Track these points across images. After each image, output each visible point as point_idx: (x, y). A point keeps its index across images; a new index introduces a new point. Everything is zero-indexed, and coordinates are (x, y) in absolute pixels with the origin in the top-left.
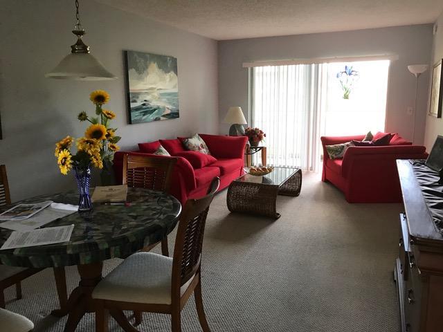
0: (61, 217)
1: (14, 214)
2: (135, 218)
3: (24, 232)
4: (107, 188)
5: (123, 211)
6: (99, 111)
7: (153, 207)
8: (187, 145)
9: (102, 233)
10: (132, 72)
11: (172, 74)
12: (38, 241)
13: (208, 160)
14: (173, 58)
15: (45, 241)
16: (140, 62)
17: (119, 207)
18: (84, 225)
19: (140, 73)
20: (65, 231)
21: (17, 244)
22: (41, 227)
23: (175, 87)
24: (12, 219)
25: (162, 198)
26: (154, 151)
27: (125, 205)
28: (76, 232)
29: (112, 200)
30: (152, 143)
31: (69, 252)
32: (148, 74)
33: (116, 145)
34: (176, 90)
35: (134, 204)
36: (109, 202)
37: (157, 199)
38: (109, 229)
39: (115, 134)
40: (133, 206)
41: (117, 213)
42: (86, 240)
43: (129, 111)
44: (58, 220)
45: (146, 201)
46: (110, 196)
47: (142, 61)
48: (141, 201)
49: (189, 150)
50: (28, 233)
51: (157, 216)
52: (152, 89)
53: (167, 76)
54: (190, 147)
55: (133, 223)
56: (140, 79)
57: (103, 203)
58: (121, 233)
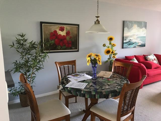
0: (85, 80)
1: (74, 76)
2: (109, 85)
3: (73, 82)
4: (105, 72)
5: (106, 82)
6: (110, 44)
7: (117, 83)
8: (147, 58)
9: (95, 88)
10: (126, 29)
11: (144, 28)
12: (76, 86)
13: (156, 66)
14: (145, 22)
15: (77, 87)
16: (129, 25)
17: (106, 80)
18: (91, 84)
19: (129, 29)
20: (84, 85)
21: (70, 86)
22: (79, 82)
23: (144, 34)
24: (73, 77)
25: (123, 80)
26: (131, 60)
27: (108, 80)
28: (87, 86)
29: (104, 77)
30: (131, 57)
31: (82, 92)
32: (132, 29)
33: (115, 56)
34: (145, 35)
35: (111, 80)
36: (103, 77)
37: (121, 80)
38: (98, 88)
39: (115, 52)
40: (111, 81)
41: (104, 82)
42: (89, 90)
43: (123, 43)
44: (84, 80)
45: (116, 80)
46: (104, 75)
47: (131, 24)
48: (115, 79)
49: (148, 60)
50: (74, 83)
51: (117, 86)
52: (134, 35)
53: (141, 30)
54: (148, 59)
55: (107, 87)
56: (129, 31)
57: (101, 77)
58: (101, 90)
